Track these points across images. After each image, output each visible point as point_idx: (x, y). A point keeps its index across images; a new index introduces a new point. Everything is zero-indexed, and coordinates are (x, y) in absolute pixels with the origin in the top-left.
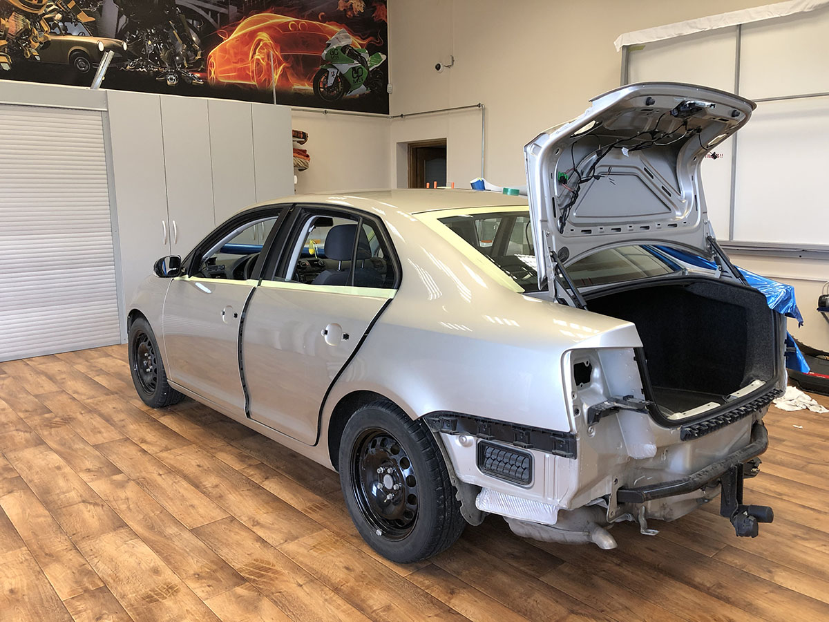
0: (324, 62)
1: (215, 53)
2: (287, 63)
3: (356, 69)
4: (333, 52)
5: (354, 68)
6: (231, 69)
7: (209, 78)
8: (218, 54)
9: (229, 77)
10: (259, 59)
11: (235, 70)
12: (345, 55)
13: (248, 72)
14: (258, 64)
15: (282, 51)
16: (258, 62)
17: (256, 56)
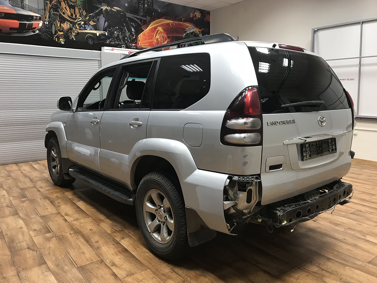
1: (141, 36)
2: (169, 39)
4: (188, 34)
7: (138, 46)
9: (146, 46)
11: (148, 42)
12: (193, 36)
13: (153, 43)
14: (157, 40)
15: (167, 34)
16: (157, 39)
17: (157, 37)
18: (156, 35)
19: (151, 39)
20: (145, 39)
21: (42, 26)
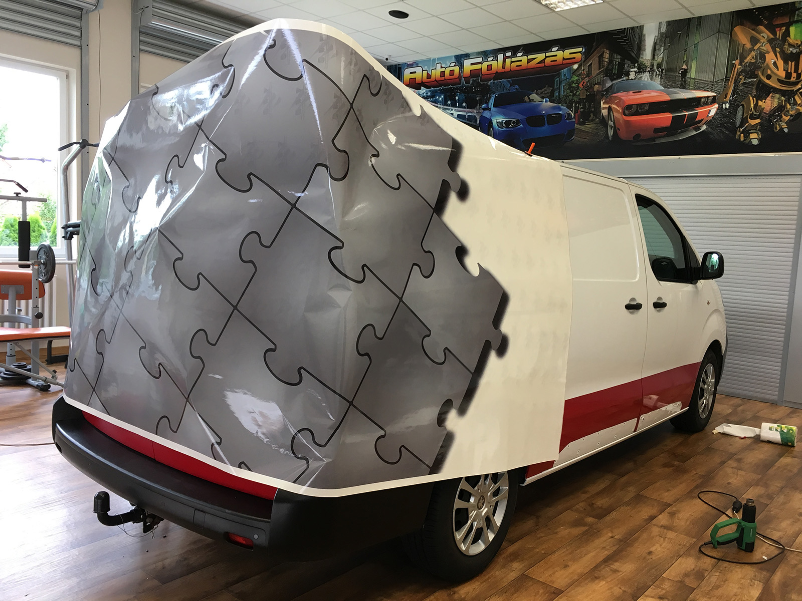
21: (716, 114)
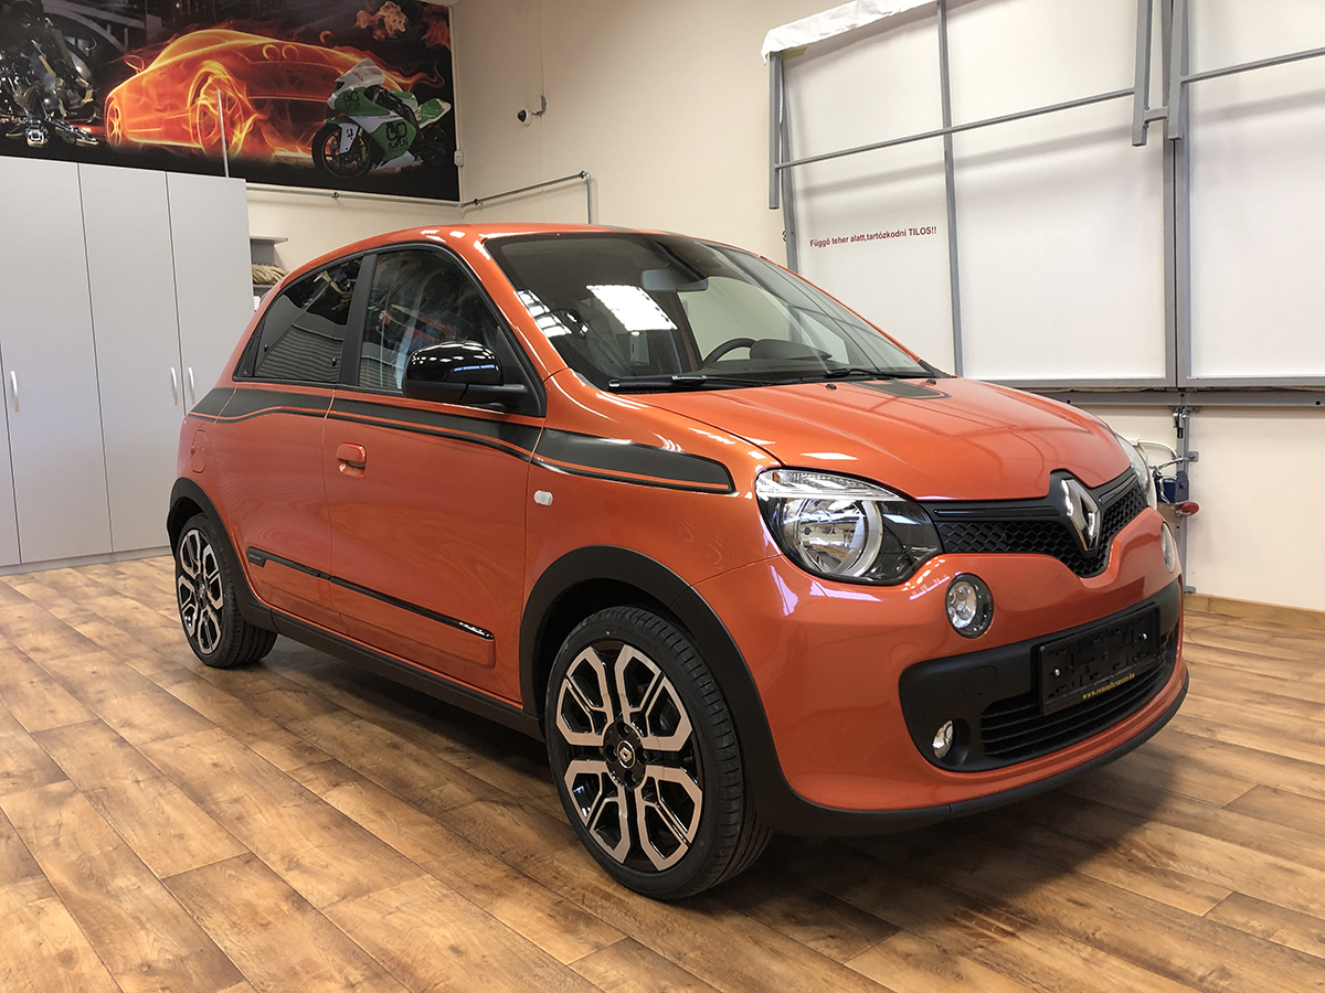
0: (331, 113)
1: (120, 94)
2: (261, 113)
3: (395, 125)
4: (349, 96)
5: (388, 124)
6: (151, 120)
7: (109, 135)
8: (124, 95)
9: (148, 135)
10: (205, 106)
11: (159, 123)
12: (373, 103)
13: (185, 127)
14: (205, 114)
15: (250, 92)
16: (204, 111)
17: (201, 101)
18: (197, 95)
19: (173, 107)
20: (146, 108)
